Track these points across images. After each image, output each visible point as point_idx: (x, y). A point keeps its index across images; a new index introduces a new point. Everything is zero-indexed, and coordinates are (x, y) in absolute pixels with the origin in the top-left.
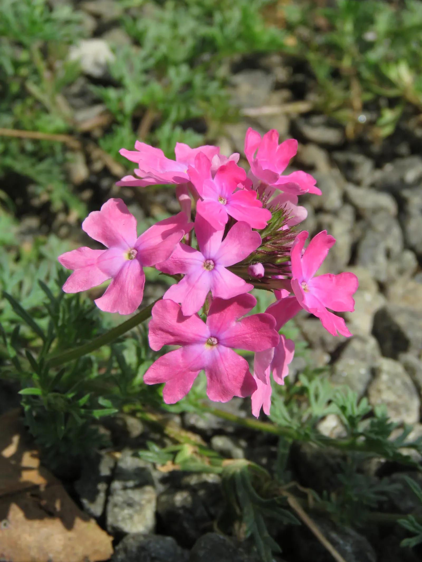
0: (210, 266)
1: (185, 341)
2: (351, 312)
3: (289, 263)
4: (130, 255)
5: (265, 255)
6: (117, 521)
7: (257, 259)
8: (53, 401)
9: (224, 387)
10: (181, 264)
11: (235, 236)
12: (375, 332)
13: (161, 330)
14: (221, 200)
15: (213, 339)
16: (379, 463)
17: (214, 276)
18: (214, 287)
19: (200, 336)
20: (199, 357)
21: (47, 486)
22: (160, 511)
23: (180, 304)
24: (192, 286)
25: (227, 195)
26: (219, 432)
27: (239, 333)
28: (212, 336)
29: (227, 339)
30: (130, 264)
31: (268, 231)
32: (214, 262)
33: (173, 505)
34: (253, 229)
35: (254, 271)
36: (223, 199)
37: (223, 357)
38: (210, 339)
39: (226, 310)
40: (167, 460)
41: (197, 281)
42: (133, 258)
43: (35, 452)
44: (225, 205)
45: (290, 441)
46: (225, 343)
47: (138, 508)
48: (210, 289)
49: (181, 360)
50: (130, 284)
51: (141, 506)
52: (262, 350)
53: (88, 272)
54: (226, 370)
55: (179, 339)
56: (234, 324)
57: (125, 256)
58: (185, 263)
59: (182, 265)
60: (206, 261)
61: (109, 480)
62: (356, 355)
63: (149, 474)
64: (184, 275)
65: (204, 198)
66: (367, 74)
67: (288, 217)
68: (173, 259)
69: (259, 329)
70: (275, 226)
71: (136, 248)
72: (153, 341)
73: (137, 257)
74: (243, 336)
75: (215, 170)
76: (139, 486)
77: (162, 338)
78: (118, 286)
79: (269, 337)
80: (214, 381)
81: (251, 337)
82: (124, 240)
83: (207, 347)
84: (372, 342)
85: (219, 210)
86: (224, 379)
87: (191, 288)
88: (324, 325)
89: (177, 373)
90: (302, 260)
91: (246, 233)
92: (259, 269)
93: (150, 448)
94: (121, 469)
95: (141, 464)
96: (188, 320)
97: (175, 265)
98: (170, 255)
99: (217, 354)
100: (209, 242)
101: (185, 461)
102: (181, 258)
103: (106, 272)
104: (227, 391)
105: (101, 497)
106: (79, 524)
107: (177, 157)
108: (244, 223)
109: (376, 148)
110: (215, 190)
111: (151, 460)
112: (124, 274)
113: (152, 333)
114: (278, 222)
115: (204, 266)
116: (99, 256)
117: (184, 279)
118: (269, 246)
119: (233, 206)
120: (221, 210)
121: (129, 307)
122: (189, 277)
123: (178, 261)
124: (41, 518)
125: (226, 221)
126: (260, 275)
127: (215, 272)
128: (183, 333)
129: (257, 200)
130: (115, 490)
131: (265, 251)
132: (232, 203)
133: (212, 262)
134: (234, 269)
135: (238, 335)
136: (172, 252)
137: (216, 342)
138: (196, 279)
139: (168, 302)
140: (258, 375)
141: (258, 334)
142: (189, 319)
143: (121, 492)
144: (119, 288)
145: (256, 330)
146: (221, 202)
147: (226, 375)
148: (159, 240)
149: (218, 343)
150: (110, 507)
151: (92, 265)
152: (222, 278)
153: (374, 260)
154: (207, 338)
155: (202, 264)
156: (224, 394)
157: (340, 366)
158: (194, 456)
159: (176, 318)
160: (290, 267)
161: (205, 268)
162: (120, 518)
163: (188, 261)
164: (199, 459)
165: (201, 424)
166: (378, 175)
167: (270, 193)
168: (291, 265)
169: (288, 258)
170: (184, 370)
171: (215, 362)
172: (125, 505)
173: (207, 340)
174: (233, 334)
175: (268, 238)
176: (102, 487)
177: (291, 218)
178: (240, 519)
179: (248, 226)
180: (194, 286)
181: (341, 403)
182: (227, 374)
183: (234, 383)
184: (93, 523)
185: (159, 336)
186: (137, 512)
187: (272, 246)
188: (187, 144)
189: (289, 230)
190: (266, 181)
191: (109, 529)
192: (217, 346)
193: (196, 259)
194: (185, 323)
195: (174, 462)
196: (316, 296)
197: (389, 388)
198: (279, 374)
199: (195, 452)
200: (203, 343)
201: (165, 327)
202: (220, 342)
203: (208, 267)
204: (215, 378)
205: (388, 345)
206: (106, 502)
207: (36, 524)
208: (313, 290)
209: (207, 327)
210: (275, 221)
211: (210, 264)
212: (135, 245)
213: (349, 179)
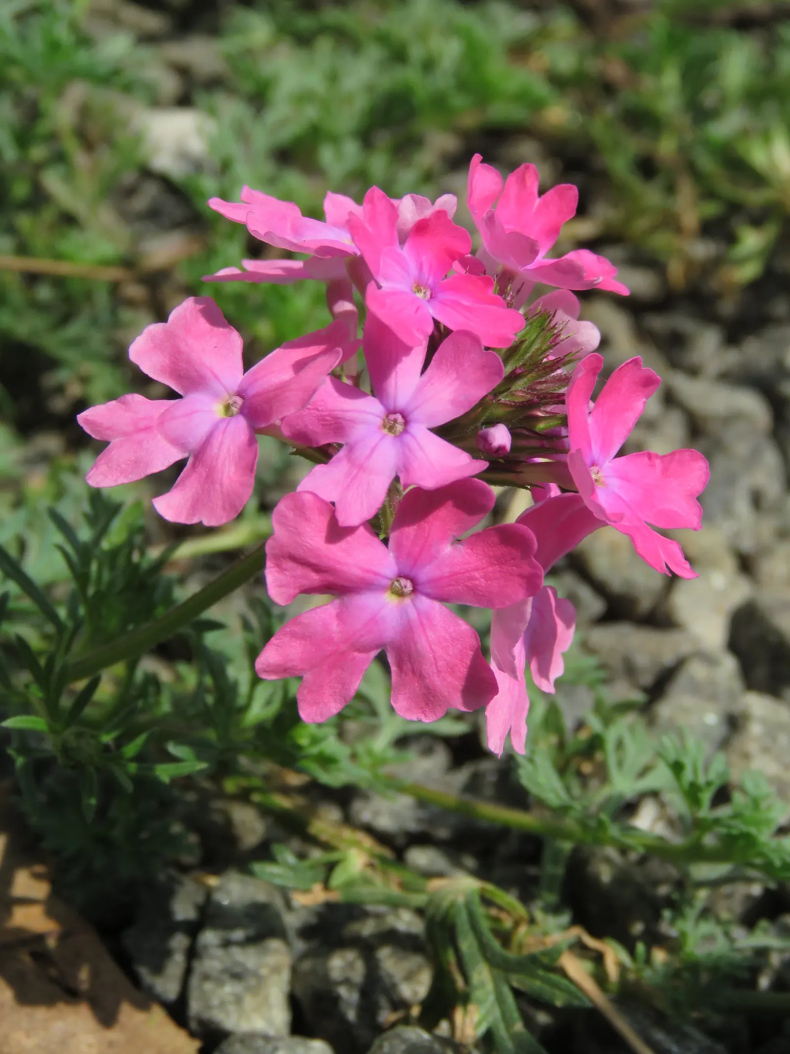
0: (397, 425)
1: (346, 584)
2: (695, 529)
3: (564, 432)
4: (228, 408)
5: (511, 409)
6: (209, 1007)
7: (497, 418)
8: (73, 742)
9: (427, 688)
10: (336, 423)
11: (449, 364)
12: (734, 645)
13: (294, 558)
14: (419, 291)
15: (403, 582)
16: (749, 897)
17: (404, 444)
18: (405, 466)
19: (376, 574)
20: (374, 620)
21: (63, 937)
22: (299, 993)
23: (333, 504)
24: (359, 467)
25: (431, 281)
26: (421, 839)
27: (459, 568)
28: (401, 575)
29: (434, 581)
30: (228, 423)
31: (519, 360)
32: (404, 417)
33: (326, 978)
34: (487, 349)
35: (490, 438)
36: (422, 288)
37: (425, 621)
38: (398, 581)
39: (430, 518)
40: (314, 880)
41: (369, 457)
42: (235, 412)
43: (39, 869)
44: (428, 301)
45: (567, 846)
46: (430, 591)
47: (252, 982)
48: (396, 472)
49: (335, 627)
50: (227, 465)
51: (260, 978)
52: (507, 603)
53: (140, 443)
54: (431, 648)
55: (330, 578)
56: (448, 549)
57: (218, 410)
58: (344, 419)
59: (338, 425)
60: (387, 416)
61: (193, 929)
62: (696, 689)
63: (277, 916)
64: (341, 446)
65: (383, 284)
66: (707, 163)
67: (559, 335)
68: (317, 413)
69: (500, 561)
70: (533, 349)
71: (240, 394)
72: (275, 584)
73: (242, 411)
74: (467, 575)
75: (405, 228)
76: (255, 940)
77: (294, 577)
78: (202, 471)
79: (521, 576)
80: (406, 674)
81: (484, 577)
82: (216, 377)
83: (389, 599)
84: (729, 665)
85: (414, 309)
86: (429, 669)
87: (355, 472)
88: (638, 550)
89: (328, 653)
90: (590, 420)
91: (472, 355)
92: (501, 436)
93: (279, 857)
94: (219, 906)
95: (261, 896)
96: (349, 538)
97: (323, 425)
98: (311, 396)
99: (413, 614)
100: (393, 375)
101: (350, 884)
102: (334, 411)
103: (177, 442)
104: (434, 697)
105: (176, 964)
106: (128, 1014)
107: (328, 217)
108: (466, 334)
109: (728, 307)
110: (405, 268)
111: (279, 881)
112: (215, 443)
113: (275, 567)
114: (539, 341)
115: (384, 426)
116: (162, 411)
117: (342, 453)
118: (520, 394)
119: (443, 303)
120: (418, 308)
121: (224, 508)
122: (351, 449)
123: (328, 415)
124: (49, 1001)
125: (430, 329)
126: (501, 448)
127: (408, 438)
128: (338, 566)
129: (494, 295)
130: (206, 947)
131: (514, 402)
132: (442, 296)
133: (399, 417)
134: (447, 432)
135: (456, 574)
136: (314, 391)
137: (409, 587)
138: (367, 452)
139: (308, 498)
140: (500, 664)
141: (498, 569)
142: (353, 536)
143: (219, 952)
144: (204, 474)
145: (496, 562)
146: (420, 295)
147: (433, 660)
148: (287, 375)
149: (415, 590)
150: (194, 981)
151: (147, 429)
152: (421, 448)
153: (728, 511)
154: (390, 579)
155: (379, 421)
156: (427, 704)
157: (665, 709)
158: (369, 873)
159: (324, 534)
160: (565, 439)
161: (386, 431)
162: (215, 1001)
163: (349, 415)
164: (378, 880)
165: (385, 823)
166: (732, 358)
167: (522, 286)
168: (567, 437)
169: (561, 419)
170: (343, 647)
171: (408, 630)
172: (225, 977)
173: (390, 583)
174: (446, 571)
175: (519, 371)
176: (179, 942)
177: (567, 338)
178: (465, 999)
179: (475, 340)
180: (361, 468)
181: (672, 756)
182: (435, 659)
183: (450, 679)
184: (158, 1015)
185: (287, 573)
186: (250, 990)
187: (527, 394)
188: (350, 196)
189: (562, 359)
190: (512, 264)
191: (193, 1025)
192: (412, 596)
193: (365, 412)
194: (342, 544)
195: (326, 886)
196: (621, 493)
197: (766, 750)
198: (544, 672)
199: (371, 866)
200: (383, 589)
201: (300, 553)
202: (419, 587)
203: (391, 429)
204: (407, 667)
205: (761, 672)
206: (188, 972)
207: (41, 1013)
208: (615, 483)
209: (391, 554)
210: (533, 337)
211: (395, 421)
212: (239, 387)
213: (674, 364)
